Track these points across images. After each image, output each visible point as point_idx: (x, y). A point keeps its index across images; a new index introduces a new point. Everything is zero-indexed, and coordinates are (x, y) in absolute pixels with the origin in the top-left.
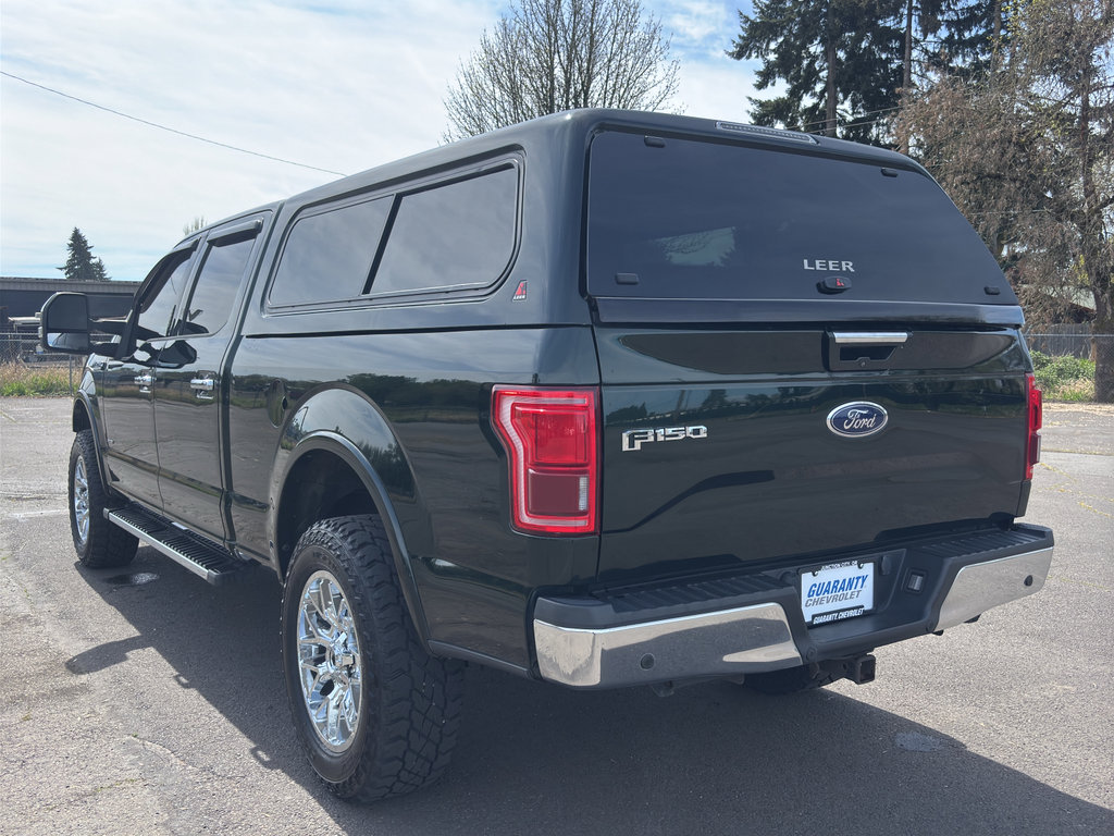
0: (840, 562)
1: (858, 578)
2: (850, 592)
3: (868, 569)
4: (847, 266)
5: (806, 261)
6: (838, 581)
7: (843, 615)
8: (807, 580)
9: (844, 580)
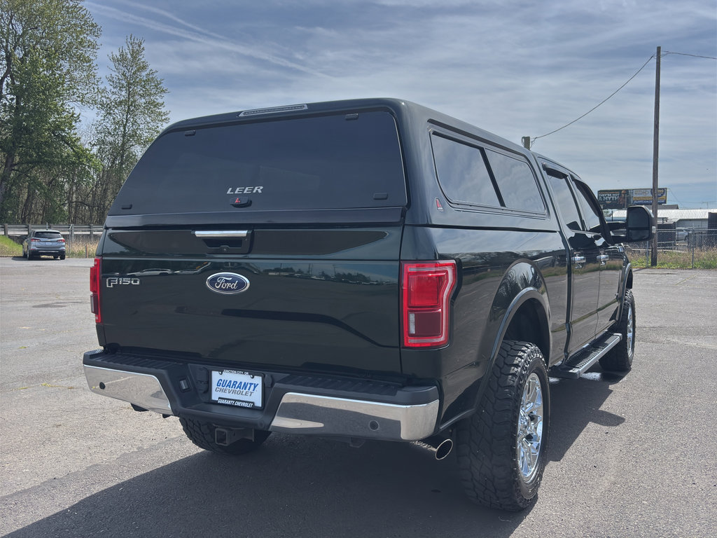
0: (237, 371)
1: (251, 384)
2: (245, 391)
3: (258, 380)
4: (258, 189)
5: (230, 189)
6: (237, 382)
7: (238, 404)
8: (216, 376)
9: (241, 383)
